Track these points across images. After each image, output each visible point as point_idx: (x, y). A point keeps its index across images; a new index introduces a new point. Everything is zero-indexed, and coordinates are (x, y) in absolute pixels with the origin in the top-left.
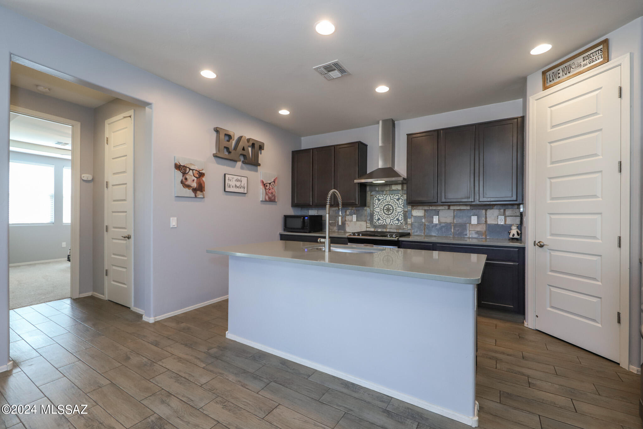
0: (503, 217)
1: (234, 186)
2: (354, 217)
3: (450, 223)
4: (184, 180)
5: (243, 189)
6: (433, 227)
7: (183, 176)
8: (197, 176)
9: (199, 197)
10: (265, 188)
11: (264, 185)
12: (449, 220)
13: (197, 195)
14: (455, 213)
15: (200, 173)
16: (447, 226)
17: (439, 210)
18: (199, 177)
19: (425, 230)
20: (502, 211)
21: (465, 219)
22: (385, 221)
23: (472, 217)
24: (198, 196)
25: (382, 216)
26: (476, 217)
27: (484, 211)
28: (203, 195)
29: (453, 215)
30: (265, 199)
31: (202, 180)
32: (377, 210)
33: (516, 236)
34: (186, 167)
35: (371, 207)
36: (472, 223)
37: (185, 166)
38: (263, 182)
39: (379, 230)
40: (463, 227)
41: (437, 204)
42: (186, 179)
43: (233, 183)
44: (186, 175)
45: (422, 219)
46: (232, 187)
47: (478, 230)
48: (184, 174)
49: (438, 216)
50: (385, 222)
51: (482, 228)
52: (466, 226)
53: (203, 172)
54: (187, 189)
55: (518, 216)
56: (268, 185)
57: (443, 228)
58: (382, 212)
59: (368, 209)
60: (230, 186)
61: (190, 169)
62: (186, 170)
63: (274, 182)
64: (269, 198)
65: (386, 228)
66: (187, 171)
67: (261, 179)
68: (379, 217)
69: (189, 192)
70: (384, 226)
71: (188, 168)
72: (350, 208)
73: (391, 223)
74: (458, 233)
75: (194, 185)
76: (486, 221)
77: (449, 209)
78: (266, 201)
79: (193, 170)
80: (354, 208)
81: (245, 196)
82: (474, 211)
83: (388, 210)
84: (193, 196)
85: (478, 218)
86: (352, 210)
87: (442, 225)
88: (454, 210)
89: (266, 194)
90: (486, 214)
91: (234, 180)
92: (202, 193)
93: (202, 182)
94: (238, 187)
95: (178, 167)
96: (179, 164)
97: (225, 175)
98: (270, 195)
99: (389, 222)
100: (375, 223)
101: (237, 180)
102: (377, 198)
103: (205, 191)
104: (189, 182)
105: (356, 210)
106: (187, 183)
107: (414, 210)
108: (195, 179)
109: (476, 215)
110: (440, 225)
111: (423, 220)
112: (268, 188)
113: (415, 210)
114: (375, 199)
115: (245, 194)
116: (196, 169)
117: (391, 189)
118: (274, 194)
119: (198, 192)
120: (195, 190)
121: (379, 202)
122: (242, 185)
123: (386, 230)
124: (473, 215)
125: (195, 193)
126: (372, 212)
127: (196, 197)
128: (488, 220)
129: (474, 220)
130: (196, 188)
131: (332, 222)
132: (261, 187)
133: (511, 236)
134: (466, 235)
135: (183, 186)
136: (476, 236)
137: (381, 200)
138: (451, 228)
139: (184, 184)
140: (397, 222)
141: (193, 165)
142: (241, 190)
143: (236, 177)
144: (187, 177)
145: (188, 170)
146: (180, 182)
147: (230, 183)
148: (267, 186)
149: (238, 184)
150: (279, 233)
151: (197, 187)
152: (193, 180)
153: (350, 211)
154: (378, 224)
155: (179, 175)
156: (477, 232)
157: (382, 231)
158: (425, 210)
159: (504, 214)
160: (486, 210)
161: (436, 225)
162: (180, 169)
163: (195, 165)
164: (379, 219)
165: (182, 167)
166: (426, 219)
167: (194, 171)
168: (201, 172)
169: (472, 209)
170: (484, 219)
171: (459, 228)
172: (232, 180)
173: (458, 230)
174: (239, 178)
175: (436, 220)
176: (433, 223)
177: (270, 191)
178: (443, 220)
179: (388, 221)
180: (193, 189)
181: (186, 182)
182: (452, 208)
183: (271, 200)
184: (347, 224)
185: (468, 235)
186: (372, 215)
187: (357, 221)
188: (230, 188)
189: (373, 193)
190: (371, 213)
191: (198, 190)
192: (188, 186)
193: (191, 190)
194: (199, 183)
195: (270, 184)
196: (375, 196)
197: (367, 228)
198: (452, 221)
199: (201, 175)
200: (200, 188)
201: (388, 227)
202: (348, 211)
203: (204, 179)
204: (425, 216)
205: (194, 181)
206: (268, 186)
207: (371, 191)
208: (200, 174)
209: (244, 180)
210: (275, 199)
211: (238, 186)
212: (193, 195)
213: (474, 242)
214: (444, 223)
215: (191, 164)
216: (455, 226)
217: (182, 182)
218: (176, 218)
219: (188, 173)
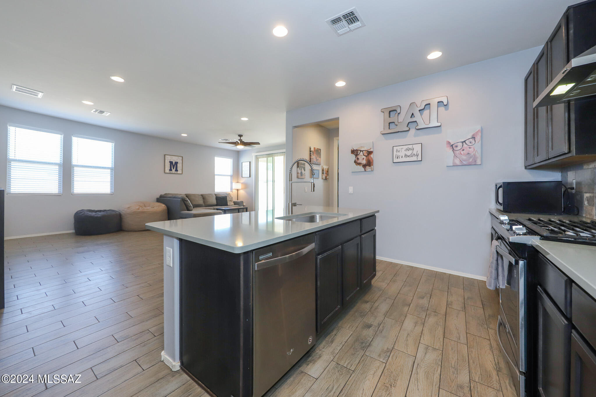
1: (403, 156)
4: (356, 160)
5: (415, 157)
7: (356, 157)
8: (366, 154)
9: (368, 170)
10: (454, 150)
11: (453, 146)
13: (366, 169)
15: (368, 152)
18: (368, 155)
28: (371, 169)
30: (454, 162)
31: (371, 157)
37: (357, 149)
38: (449, 143)
42: (358, 159)
43: (402, 153)
46: (401, 156)
48: (356, 155)
53: (372, 150)
54: (358, 166)
56: (460, 144)
60: (399, 157)
61: (361, 151)
62: (358, 153)
63: (473, 138)
64: (463, 161)
69: (361, 168)
71: (359, 150)
75: (364, 162)
79: (363, 151)
81: (419, 164)
89: (456, 157)
91: (403, 150)
92: (370, 167)
93: (370, 158)
94: (408, 156)
95: (353, 152)
96: (353, 150)
97: (393, 147)
98: (464, 157)
101: (408, 150)
103: (373, 165)
106: (358, 162)
108: (365, 157)
112: (458, 148)
115: (419, 162)
116: (365, 150)
118: (472, 154)
119: (367, 167)
120: (364, 166)
122: (415, 152)
130: (365, 164)
135: (356, 164)
139: (357, 163)
141: (364, 147)
143: (407, 147)
144: (359, 157)
145: (359, 152)
147: (398, 154)
148: (456, 146)
149: (409, 153)
151: (366, 163)
152: (363, 159)
155: (353, 157)
165: (355, 151)
167: (364, 152)
168: (369, 151)
172: (401, 151)
174: (410, 147)
177: (464, 152)
180: (363, 165)
181: (358, 161)
183: (466, 163)
188: (399, 158)
191: (367, 166)
192: (359, 164)
193: (362, 166)
194: (367, 160)
195: (464, 142)
199: (370, 153)
203: (372, 156)
206: (459, 146)
208: (369, 153)
209: (417, 147)
210: (476, 161)
212: (363, 169)
217: (355, 162)
218: (352, 187)
219: (359, 154)
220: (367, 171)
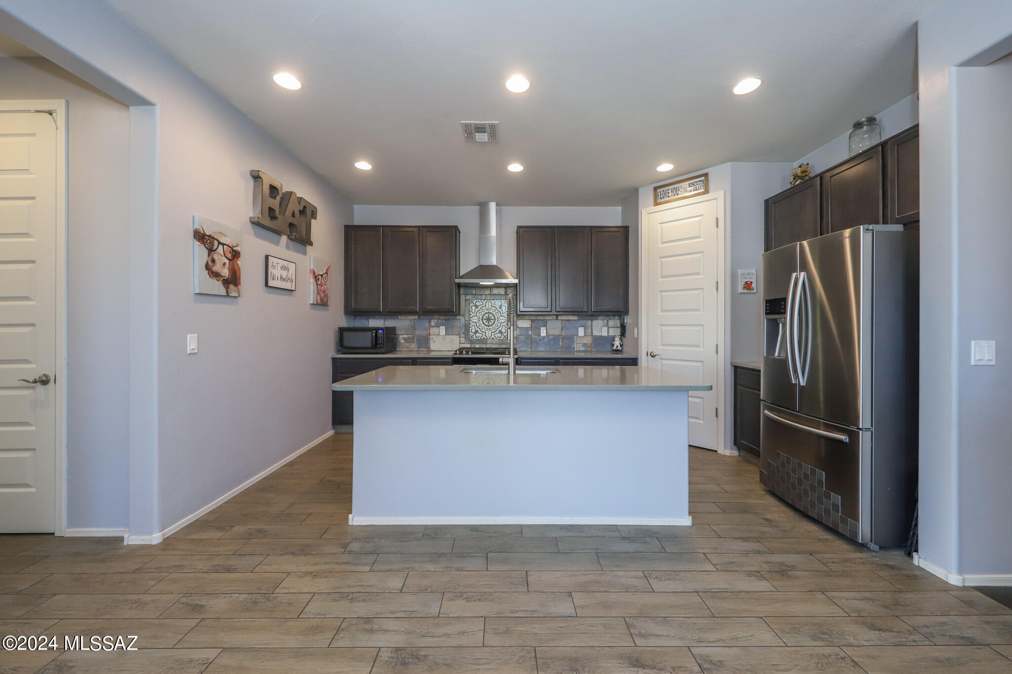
0: (606, 328)
1: (279, 279)
2: (442, 330)
3: (559, 335)
4: (210, 263)
5: (290, 283)
6: (540, 340)
7: (209, 256)
8: (229, 256)
9: (233, 294)
10: (317, 283)
11: (316, 278)
12: (557, 332)
13: (229, 290)
14: (563, 323)
15: (233, 250)
16: (556, 339)
17: (547, 320)
18: (233, 258)
19: (531, 344)
20: (606, 321)
21: (572, 331)
22: (484, 334)
23: (579, 328)
24: (231, 293)
25: (481, 328)
26: (583, 328)
27: (590, 322)
28: (239, 292)
29: (560, 326)
30: (317, 300)
31: (237, 264)
32: (475, 319)
33: (619, 348)
34: (213, 238)
35: (467, 315)
36: (579, 335)
37: (212, 235)
38: (314, 273)
39: (477, 346)
40: (570, 339)
41: (551, 313)
42: (213, 261)
43: (278, 272)
44: (213, 253)
45: (528, 331)
46: (276, 278)
47: (585, 342)
48: (211, 250)
49: (545, 328)
50: (484, 336)
51: (588, 340)
52: (573, 338)
53: (238, 249)
54: (214, 281)
55: (619, 327)
56: (320, 277)
57: (552, 341)
58: (481, 322)
59: (462, 318)
61: (219, 243)
62: (213, 245)
63: (327, 273)
64: (321, 299)
65: (486, 343)
66: (215, 247)
67: (312, 267)
68: (477, 329)
69: (217, 287)
70: (484, 341)
71: (217, 240)
72: (437, 317)
73: (493, 336)
74: (565, 346)
75: (225, 272)
76: (592, 333)
77: (557, 319)
78: (317, 304)
79: (223, 244)
80: (442, 317)
81: (291, 295)
82: (581, 321)
83: (488, 319)
84: (224, 295)
85: (585, 329)
86: (438, 319)
87: (550, 338)
88: (562, 320)
89: (318, 293)
90: (592, 324)
91: (280, 266)
92: (236, 288)
93: (236, 267)
94: (284, 280)
95: (200, 236)
96: (203, 232)
97: (267, 257)
98: (322, 295)
99: (490, 335)
100: (472, 337)
101: (284, 268)
102: (473, 303)
103: (240, 285)
104: (217, 268)
105: (445, 319)
106: (214, 269)
107: (519, 320)
108: (227, 261)
109: (582, 327)
110: (548, 337)
111: (530, 333)
112: (319, 283)
113: (521, 320)
114: (471, 305)
115: (290, 292)
116: (228, 244)
117: (492, 293)
118: (326, 292)
119: (232, 286)
120: (226, 283)
121: (477, 310)
122: (290, 276)
123: (486, 346)
124: (581, 327)
125: (227, 288)
126: (467, 322)
127: (228, 295)
128: (593, 331)
129: (581, 332)
130: (228, 278)
131: (409, 337)
132: (312, 280)
133: (615, 348)
134: (574, 348)
135: (209, 273)
136: (582, 349)
137: (480, 307)
138: (559, 341)
139: (210, 270)
140: (499, 335)
141: (225, 235)
142: (287, 285)
143: (282, 263)
144: (216, 257)
145: (216, 243)
146: (204, 267)
147: (273, 271)
148: (318, 280)
149: (285, 274)
150: (332, 356)
151: (230, 277)
152: (224, 264)
153: (435, 321)
154: (475, 338)
155: (200, 252)
156: (584, 345)
157: (481, 347)
158: (532, 320)
159: (607, 325)
160: (592, 322)
161: (544, 337)
162: (205, 241)
163: (226, 236)
164: (476, 332)
165: (207, 237)
166: (533, 331)
167: (225, 246)
168: (235, 249)
169: (580, 320)
170: (590, 330)
171: (567, 341)
172: (277, 266)
173: (566, 343)
174: (286, 263)
175: (543, 332)
176: (540, 335)
177: (322, 288)
178: (551, 332)
179: (488, 334)
180: (224, 280)
181: (214, 266)
182: (560, 318)
183: (322, 303)
184: (432, 339)
185: (576, 348)
186: (467, 327)
187: (446, 334)
188: (274, 280)
189: (469, 297)
190: (465, 323)
191: (231, 283)
192: (215, 275)
193: (220, 282)
194: (231, 270)
195: (322, 276)
196: (472, 302)
197: (460, 343)
198: (560, 334)
199: (236, 255)
200: (233, 280)
201: (489, 342)
202: (433, 320)
203: (239, 262)
204: (531, 327)
205: (226, 266)
206: (320, 280)
207: (466, 295)
208: (234, 253)
209: (292, 267)
210: (327, 301)
211: (284, 277)
212: (223, 291)
213: (582, 355)
214: (552, 335)
215: (220, 233)
216: (564, 338)
217: (207, 267)
218: (196, 335)
219: (215, 250)
220: (231, 295)
